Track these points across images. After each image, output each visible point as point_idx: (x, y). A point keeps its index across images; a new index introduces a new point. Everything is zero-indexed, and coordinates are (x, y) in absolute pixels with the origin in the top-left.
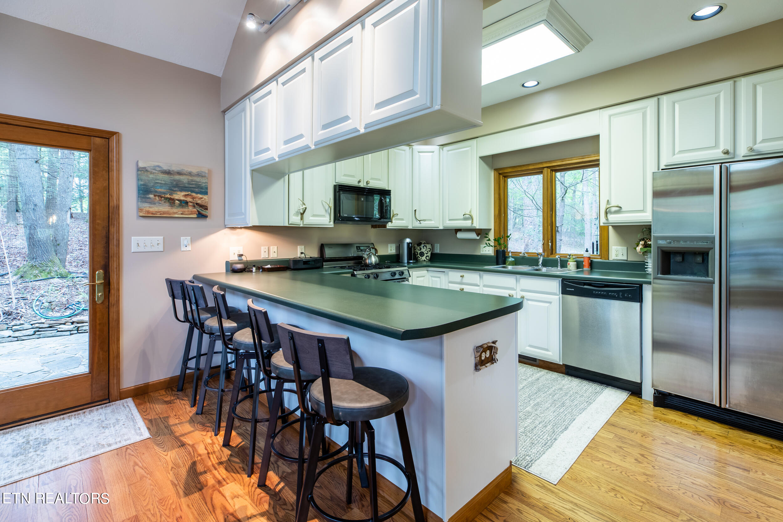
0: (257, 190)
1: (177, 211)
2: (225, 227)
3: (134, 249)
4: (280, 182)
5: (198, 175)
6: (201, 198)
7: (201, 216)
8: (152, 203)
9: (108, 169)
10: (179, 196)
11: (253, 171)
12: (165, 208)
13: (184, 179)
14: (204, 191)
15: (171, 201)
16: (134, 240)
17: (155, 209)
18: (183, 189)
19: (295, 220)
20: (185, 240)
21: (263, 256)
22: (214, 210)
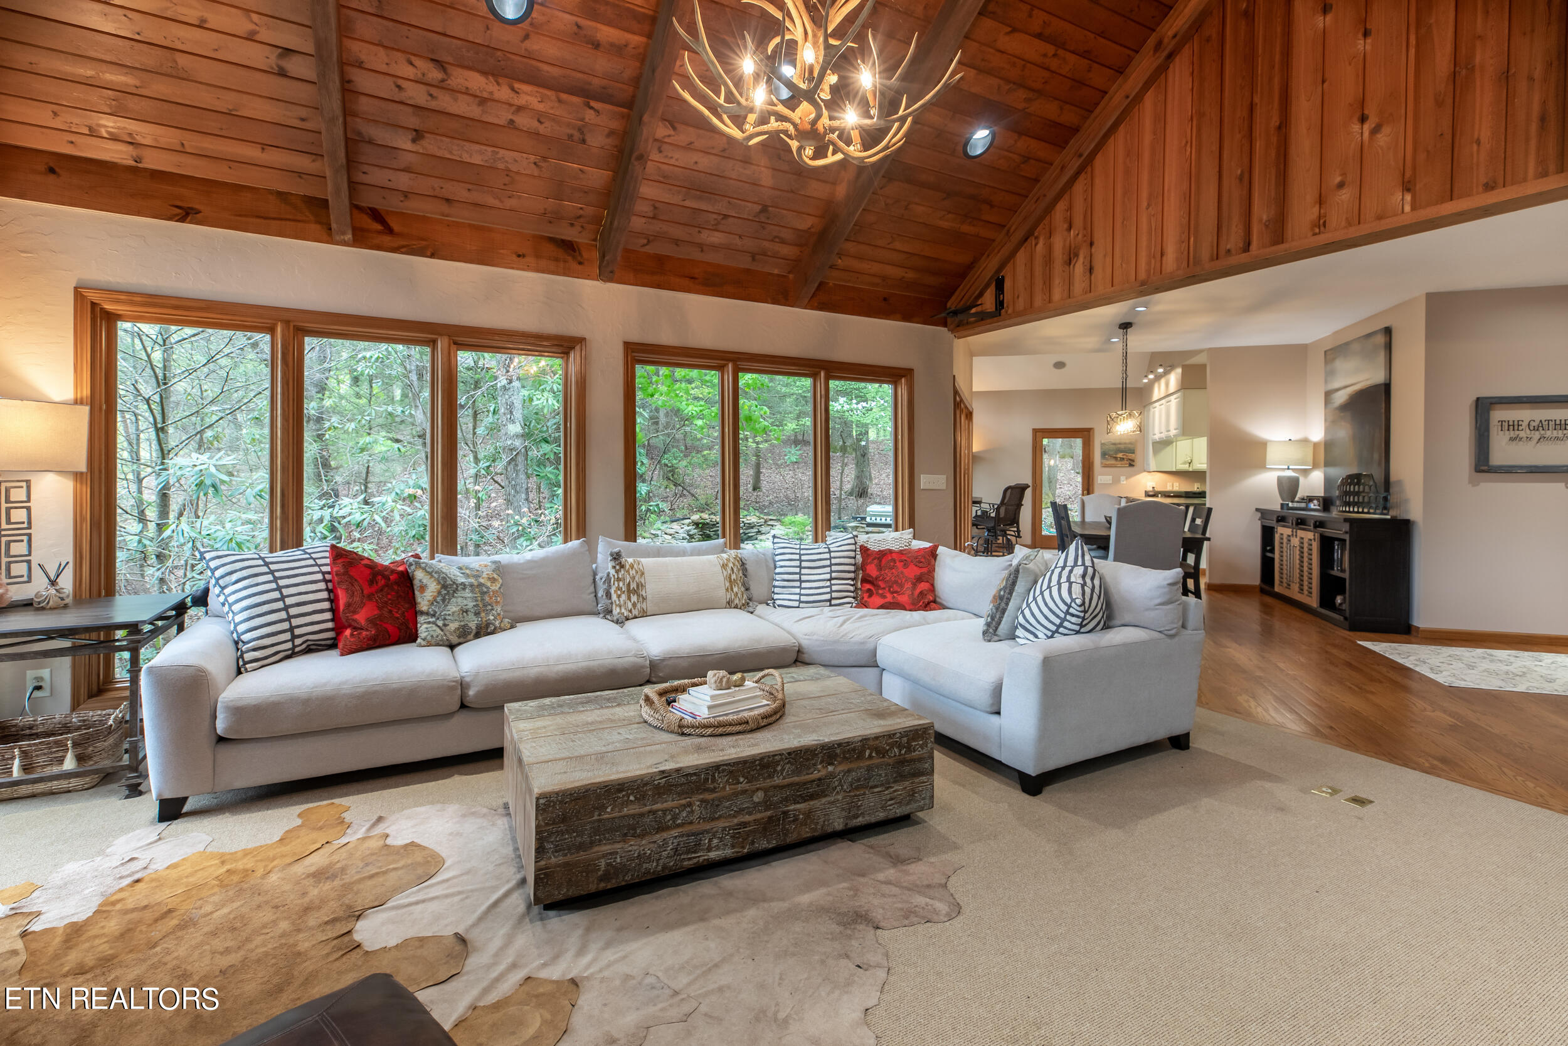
0: (1156, 452)
1: (1119, 463)
2: (1145, 471)
3: (1099, 482)
4: (1169, 449)
5: (1130, 443)
6: (1131, 456)
7: (1131, 465)
8: (1107, 459)
9: (1089, 445)
10: (1120, 455)
11: (1153, 443)
12: (1113, 462)
13: (1122, 446)
14: (1133, 452)
15: (1116, 458)
16: (1099, 477)
17: (1108, 463)
18: (1121, 452)
19: (1185, 467)
20: (1123, 478)
21: (1169, 488)
22: (1138, 462)
